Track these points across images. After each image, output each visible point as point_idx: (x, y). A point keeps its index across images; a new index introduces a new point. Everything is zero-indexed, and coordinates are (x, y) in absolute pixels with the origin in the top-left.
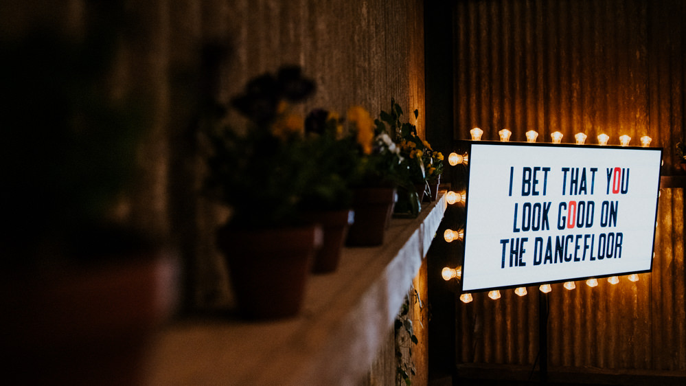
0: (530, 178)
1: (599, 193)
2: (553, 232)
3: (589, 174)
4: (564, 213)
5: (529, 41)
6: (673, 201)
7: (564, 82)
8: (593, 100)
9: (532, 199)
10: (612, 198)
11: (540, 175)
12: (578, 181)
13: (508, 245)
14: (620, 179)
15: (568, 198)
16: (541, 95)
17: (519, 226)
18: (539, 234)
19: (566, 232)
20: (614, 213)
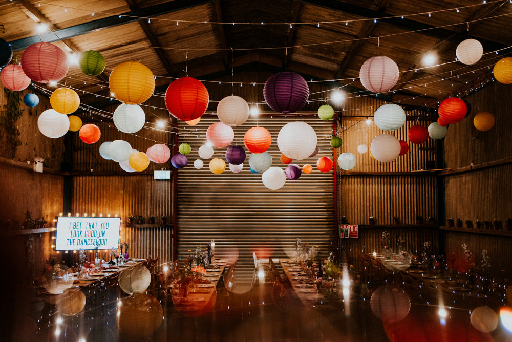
0: (75, 225)
1: (98, 228)
2: (83, 238)
3: (95, 224)
4: (87, 233)
5: (93, 188)
6: (129, 231)
7: (102, 199)
8: (109, 205)
9: (76, 230)
10: (103, 230)
11: (79, 224)
12: (92, 226)
13: (69, 240)
14: (107, 226)
15: (88, 230)
16: (96, 202)
17: (73, 236)
18: (79, 238)
19: (87, 238)
20: (104, 234)
